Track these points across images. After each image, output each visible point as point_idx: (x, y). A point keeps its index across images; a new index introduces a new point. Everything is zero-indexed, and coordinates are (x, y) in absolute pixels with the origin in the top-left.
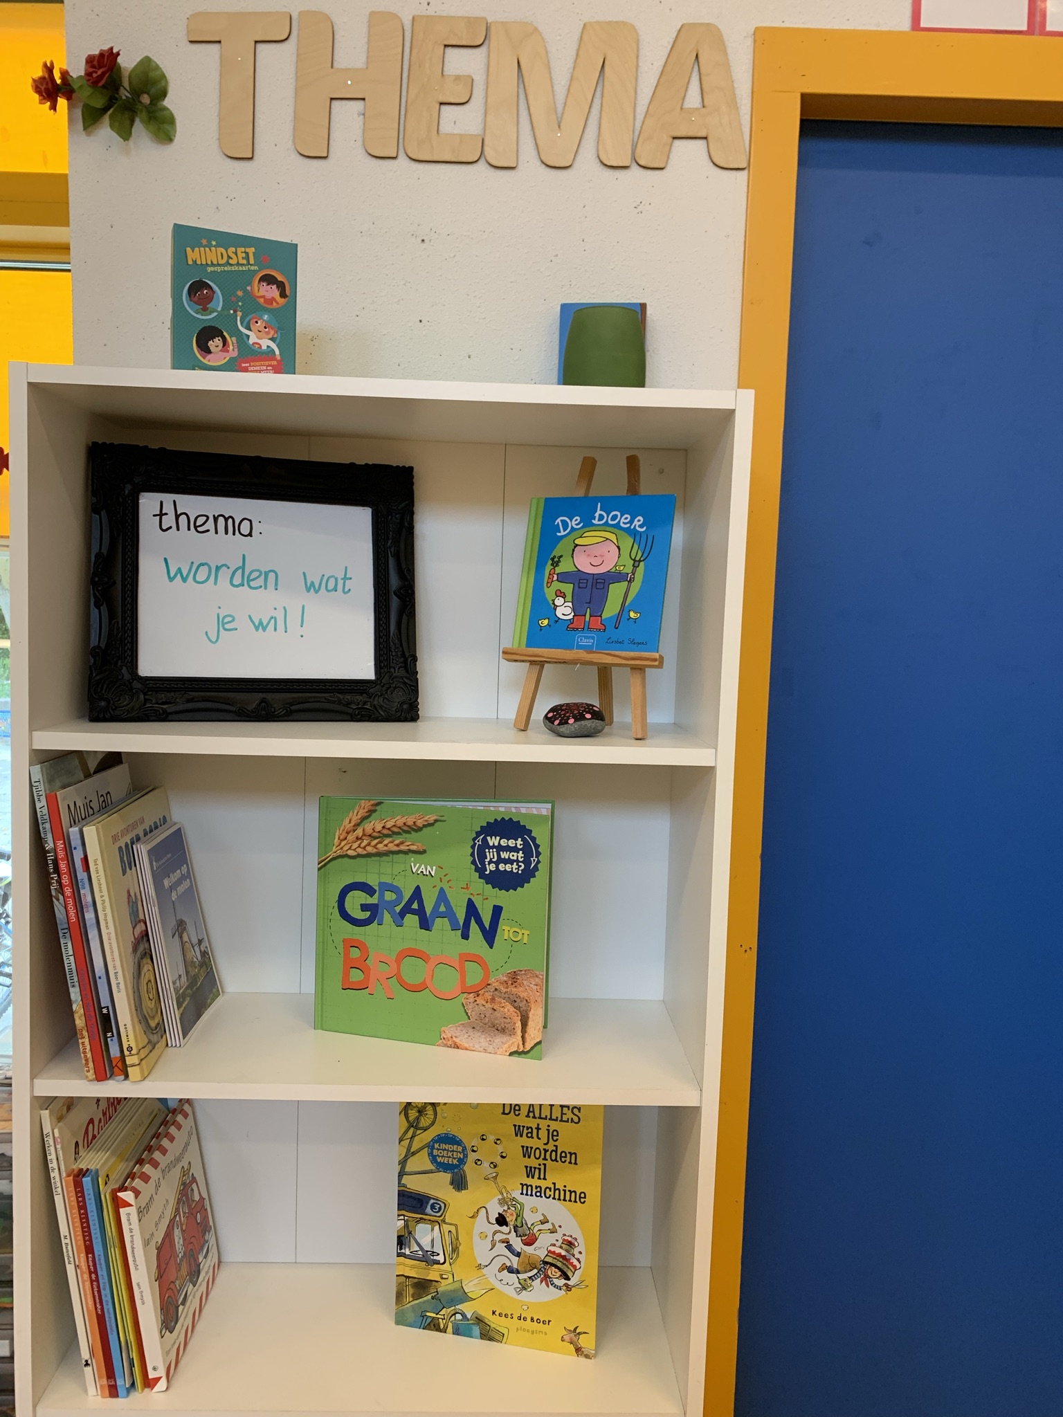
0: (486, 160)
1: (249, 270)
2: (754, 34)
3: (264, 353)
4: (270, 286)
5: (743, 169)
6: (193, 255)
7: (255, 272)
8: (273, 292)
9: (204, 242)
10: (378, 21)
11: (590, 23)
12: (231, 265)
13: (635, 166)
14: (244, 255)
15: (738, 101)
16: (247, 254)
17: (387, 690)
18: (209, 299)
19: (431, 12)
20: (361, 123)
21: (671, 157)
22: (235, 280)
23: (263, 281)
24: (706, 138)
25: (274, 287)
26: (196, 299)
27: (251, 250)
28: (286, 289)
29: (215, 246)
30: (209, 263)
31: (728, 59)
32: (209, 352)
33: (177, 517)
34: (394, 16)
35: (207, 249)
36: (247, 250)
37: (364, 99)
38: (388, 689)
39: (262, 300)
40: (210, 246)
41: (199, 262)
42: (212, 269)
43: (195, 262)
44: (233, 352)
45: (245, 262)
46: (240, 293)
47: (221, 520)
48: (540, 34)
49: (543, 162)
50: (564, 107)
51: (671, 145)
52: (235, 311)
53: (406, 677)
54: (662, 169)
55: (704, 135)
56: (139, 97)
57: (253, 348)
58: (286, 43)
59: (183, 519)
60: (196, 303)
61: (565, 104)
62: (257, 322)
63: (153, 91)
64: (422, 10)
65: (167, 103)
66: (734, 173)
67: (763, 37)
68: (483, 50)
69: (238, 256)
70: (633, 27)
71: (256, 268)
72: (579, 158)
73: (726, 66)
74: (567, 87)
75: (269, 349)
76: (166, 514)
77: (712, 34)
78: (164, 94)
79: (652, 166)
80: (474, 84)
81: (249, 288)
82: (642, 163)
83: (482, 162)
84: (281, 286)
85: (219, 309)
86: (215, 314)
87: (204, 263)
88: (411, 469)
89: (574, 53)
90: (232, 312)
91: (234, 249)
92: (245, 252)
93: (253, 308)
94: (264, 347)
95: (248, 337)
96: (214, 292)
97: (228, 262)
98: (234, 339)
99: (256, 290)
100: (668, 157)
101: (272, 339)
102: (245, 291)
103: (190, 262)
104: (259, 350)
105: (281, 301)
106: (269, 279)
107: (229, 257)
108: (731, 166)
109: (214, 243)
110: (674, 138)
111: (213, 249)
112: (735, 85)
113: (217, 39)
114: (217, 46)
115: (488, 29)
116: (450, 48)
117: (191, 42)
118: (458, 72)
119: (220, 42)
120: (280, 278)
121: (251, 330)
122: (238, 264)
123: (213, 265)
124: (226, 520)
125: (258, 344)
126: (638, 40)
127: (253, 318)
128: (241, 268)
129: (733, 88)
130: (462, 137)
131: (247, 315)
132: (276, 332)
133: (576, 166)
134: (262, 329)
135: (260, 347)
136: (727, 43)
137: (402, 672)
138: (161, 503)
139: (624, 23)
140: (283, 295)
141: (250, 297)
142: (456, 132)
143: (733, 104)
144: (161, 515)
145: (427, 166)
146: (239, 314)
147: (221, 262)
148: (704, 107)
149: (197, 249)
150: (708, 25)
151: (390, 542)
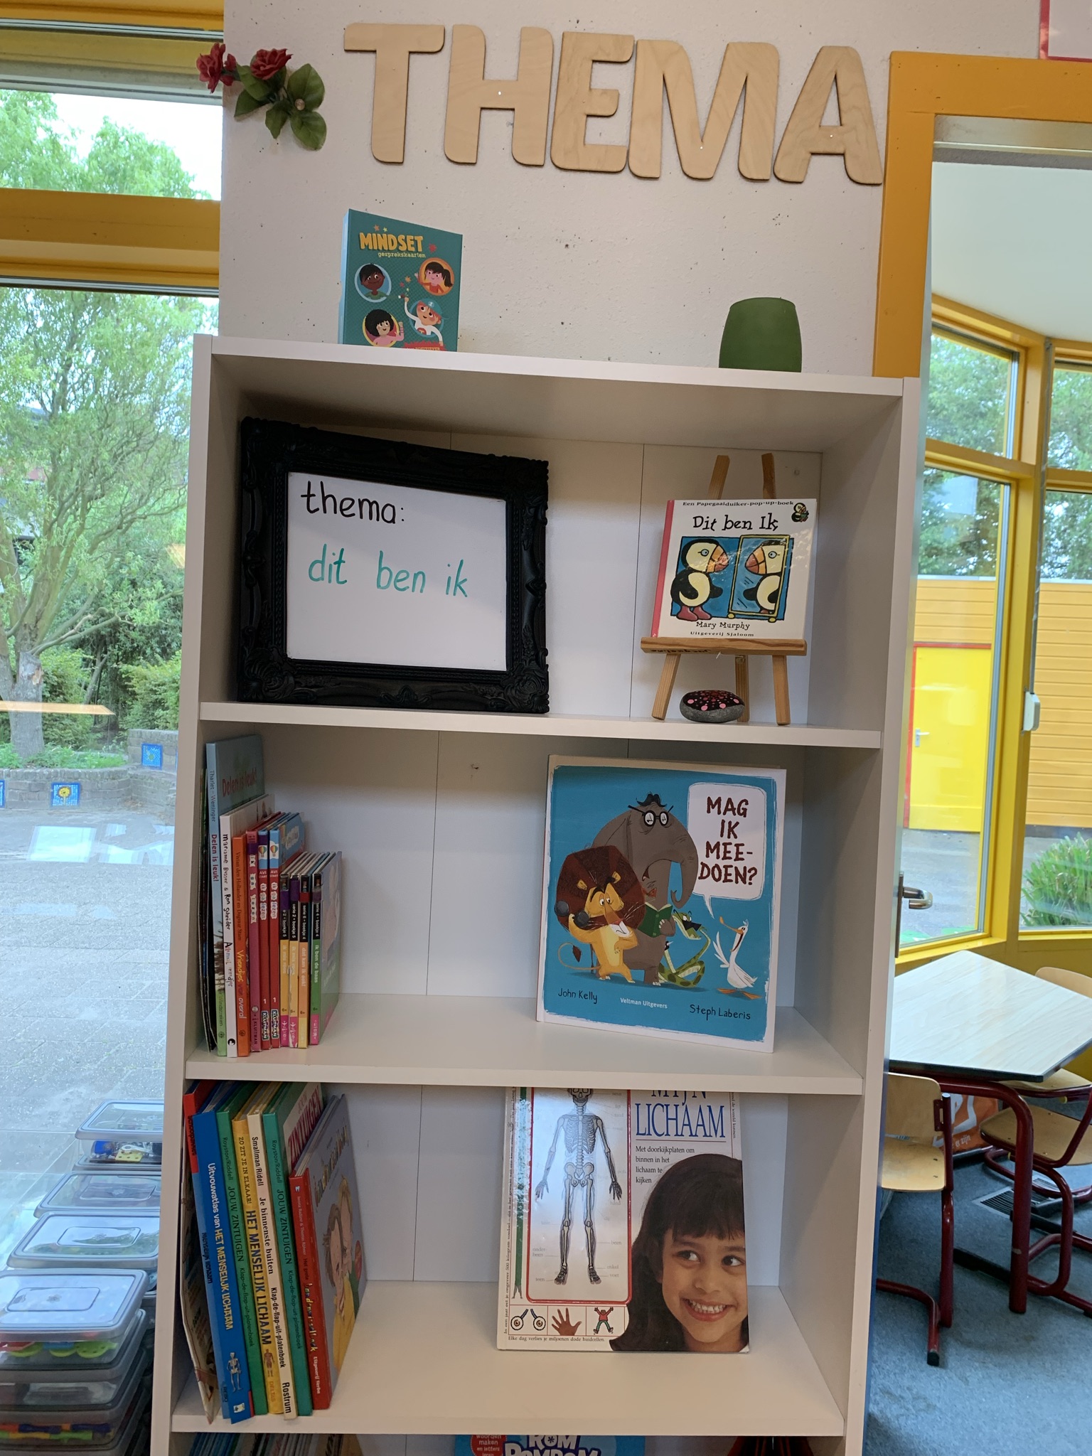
0: (631, 171)
1: (417, 258)
2: (890, 58)
3: (429, 339)
4: (435, 274)
5: (878, 185)
6: (366, 240)
7: (423, 260)
8: (438, 280)
9: (376, 228)
10: (530, 37)
11: (734, 43)
12: (401, 252)
13: (773, 180)
14: (413, 243)
15: (875, 120)
16: (416, 242)
17: (519, 682)
18: (380, 283)
19: (580, 28)
20: (510, 132)
21: (809, 172)
22: (403, 267)
23: (430, 269)
24: (843, 155)
25: (440, 275)
26: (367, 283)
27: (420, 239)
28: (451, 279)
29: (386, 233)
30: (381, 249)
31: (865, 82)
32: (377, 335)
33: (324, 499)
34: (547, 32)
35: (379, 235)
36: (416, 238)
37: (513, 110)
38: (520, 680)
39: (428, 287)
40: (381, 232)
41: (371, 248)
42: (383, 254)
43: (367, 247)
44: (400, 337)
45: (413, 249)
46: (408, 280)
47: (366, 505)
48: (685, 52)
49: (685, 174)
50: (707, 122)
51: (809, 160)
52: (403, 297)
53: (538, 671)
54: (800, 183)
55: (840, 150)
56: (294, 101)
57: (418, 333)
58: (439, 54)
59: (330, 501)
60: (367, 287)
61: (708, 119)
62: (422, 309)
63: (309, 98)
64: (571, 27)
65: (320, 111)
66: (869, 188)
67: (896, 60)
68: (630, 65)
69: (408, 243)
70: (774, 48)
71: (424, 256)
72: (720, 171)
73: (864, 86)
74: (710, 103)
75: (433, 335)
76: (314, 495)
77: (849, 56)
78: (319, 101)
79: (791, 180)
80: (620, 99)
81: (416, 275)
82: (781, 176)
83: (627, 171)
84: (446, 275)
85: (388, 294)
86: (384, 298)
87: (376, 248)
88: (546, 463)
89: (718, 71)
90: (400, 297)
91: (403, 237)
92: (414, 240)
93: (419, 294)
94: (429, 333)
95: (414, 322)
96: (384, 277)
97: (397, 248)
98: (401, 323)
99: (423, 276)
100: (807, 173)
101: (437, 326)
102: (412, 277)
103: (363, 247)
104: (424, 336)
105: (446, 289)
106: (435, 268)
107: (399, 244)
108: (867, 182)
109: (385, 230)
110: (813, 154)
111: (385, 235)
112: (872, 106)
113: (373, 49)
114: (372, 56)
115: (636, 46)
116: (597, 64)
117: (347, 51)
118: (604, 87)
119: (374, 52)
120: (445, 267)
121: (416, 316)
122: (407, 251)
123: (383, 250)
124: (371, 504)
125: (423, 329)
126: (779, 61)
127: (419, 304)
128: (409, 255)
129: (870, 109)
130: (608, 148)
131: (414, 301)
132: (440, 319)
133: (716, 179)
134: (427, 315)
135: (425, 333)
136: (864, 66)
137: (534, 665)
138: (309, 483)
139: (766, 45)
140: (448, 283)
141: (417, 283)
142: (601, 143)
143: (869, 122)
144: (309, 496)
145: (572, 174)
146: (407, 299)
147: (391, 248)
148: (841, 125)
149: (369, 235)
150: (846, 48)
151: (523, 534)
